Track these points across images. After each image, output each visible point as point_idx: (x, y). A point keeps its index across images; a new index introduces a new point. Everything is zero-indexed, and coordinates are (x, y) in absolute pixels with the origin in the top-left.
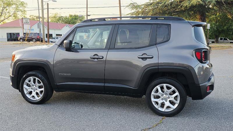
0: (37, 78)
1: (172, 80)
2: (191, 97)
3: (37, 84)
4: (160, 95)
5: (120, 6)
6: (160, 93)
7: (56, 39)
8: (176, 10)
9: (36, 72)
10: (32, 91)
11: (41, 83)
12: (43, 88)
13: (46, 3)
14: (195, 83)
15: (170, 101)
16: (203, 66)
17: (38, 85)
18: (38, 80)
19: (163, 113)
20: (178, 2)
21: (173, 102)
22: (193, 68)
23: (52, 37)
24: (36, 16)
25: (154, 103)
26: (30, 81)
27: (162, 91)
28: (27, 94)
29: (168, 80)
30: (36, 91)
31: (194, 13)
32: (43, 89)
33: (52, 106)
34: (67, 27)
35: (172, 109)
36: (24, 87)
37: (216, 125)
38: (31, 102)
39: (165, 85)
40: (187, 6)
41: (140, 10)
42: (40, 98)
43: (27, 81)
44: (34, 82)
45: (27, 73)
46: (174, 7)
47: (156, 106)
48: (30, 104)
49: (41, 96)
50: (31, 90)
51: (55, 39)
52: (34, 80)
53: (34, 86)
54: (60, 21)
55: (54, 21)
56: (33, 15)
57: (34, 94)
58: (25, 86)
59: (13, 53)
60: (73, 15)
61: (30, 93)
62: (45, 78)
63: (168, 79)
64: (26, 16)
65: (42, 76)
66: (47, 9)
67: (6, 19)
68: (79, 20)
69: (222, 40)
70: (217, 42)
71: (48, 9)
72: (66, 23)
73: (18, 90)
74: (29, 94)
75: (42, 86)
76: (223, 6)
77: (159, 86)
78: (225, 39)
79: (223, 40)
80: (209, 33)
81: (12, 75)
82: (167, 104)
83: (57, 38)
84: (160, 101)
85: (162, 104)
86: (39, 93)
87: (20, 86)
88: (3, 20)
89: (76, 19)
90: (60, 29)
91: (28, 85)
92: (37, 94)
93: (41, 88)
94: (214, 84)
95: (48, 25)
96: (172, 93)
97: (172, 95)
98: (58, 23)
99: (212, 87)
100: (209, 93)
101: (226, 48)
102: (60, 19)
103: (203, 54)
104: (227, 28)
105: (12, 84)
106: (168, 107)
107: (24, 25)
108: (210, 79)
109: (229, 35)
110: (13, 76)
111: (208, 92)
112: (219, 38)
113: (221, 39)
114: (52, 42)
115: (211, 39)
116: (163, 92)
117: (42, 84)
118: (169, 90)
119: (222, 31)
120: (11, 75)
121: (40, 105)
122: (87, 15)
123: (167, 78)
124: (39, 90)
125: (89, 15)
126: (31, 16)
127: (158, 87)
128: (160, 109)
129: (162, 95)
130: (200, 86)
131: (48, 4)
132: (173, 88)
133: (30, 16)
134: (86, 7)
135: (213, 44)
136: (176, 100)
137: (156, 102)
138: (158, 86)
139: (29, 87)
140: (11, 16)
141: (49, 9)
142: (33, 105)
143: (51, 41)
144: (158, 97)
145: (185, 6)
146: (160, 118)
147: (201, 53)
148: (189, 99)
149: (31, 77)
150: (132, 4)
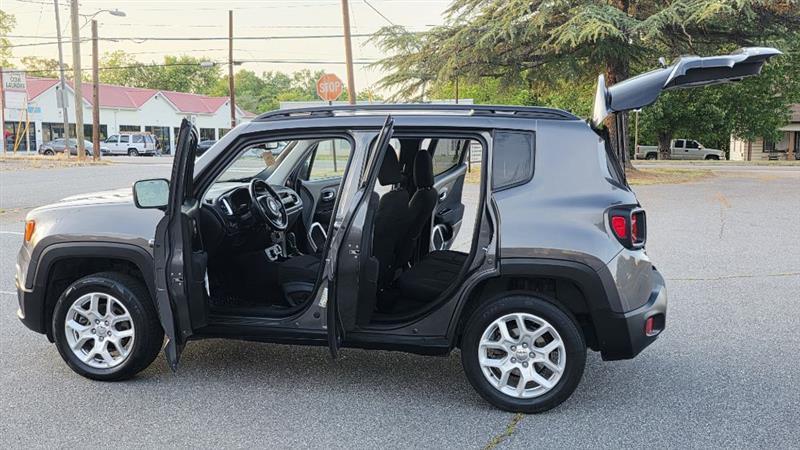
0: (110, 298)
1: (544, 300)
2: (598, 351)
3: (111, 314)
4: (505, 347)
5: (348, 36)
6: (506, 341)
7: (119, 143)
8: (532, 51)
9: (107, 277)
10: (92, 340)
11: (124, 312)
12: (130, 328)
13: (89, 18)
14: (610, 309)
15: (536, 365)
16: (632, 258)
17: (113, 318)
18: (116, 304)
19: (515, 402)
20: (539, 27)
21: (545, 367)
22: (605, 265)
23: (106, 135)
25: (487, 373)
26: (86, 307)
27: (512, 334)
28: (76, 348)
29: (529, 302)
30: (107, 338)
31: (593, 61)
32: (130, 332)
33: (161, 387)
34: (160, 100)
35: (543, 392)
36: (68, 327)
37: (673, 435)
38: (88, 373)
39: (520, 317)
40: (569, 41)
41: (416, 51)
42: (120, 360)
43: (76, 307)
44: (102, 311)
45: (79, 282)
46: (527, 44)
47: (493, 381)
48: (88, 382)
49: (124, 354)
50: (91, 336)
51: (116, 141)
52: (102, 302)
53: (102, 323)
54: (133, 79)
55: (113, 80)
56: (34, 58)
57: (100, 347)
58: (70, 323)
59: (30, 216)
60: (179, 59)
61: (89, 345)
62: (137, 296)
63: (528, 298)
64: (10, 61)
65: (127, 290)
66: (91, 42)
68: (201, 76)
69: (682, 146)
70: (666, 154)
71: (95, 41)
72: (154, 85)
73: (45, 336)
74: (83, 347)
75: (129, 322)
76: (683, 40)
77: (502, 320)
78: (689, 145)
79: (684, 148)
80: (639, 126)
81: (27, 288)
82: (528, 374)
83: (124, 139)
84: (506, 366)
85: (511, 374)
86: (117, 346)
87: (54, 322)
89: (188, 72)
90: (133, 109)
91: (82, 320)
92: (111, 347)
93: (124, 329)
94: (664, 309)
95: (96, 97)
96: (542, 340)
97: (542, 345)
98: (127, 85)
99: (659, 321)
100: (653, 338)
101: (697, 179)
102: (133, 74)
103: (633, 222)
104: (698, 110)
105: (22, 317)
106: (531, 384)
107: (6, 93)
108: (653, 297)
109: (705, 131)
110: (30, 291)
111: (648, 335)
112: (672, 143)
113: (679, 144)
114: (106, 154)
115: (645, 145)
116: (516, 338)
117: (127, 315)
118: (533, 330)
119: (680, 118)
120: (23, 288)
121: (120, 385)
122: (231, 62)
123: (526, 295)
124: (116, 337)
125: (239, 63)
126: (28, 61)
127: (501, 323)
128: (507, 390)
129: (514, 347)
130: (625, 319)
131: (94, 23)
132: (546, 326)
133: (24, 61)
134: (228, 36)
135: (654, 161)
136: (555, 362)
137: (493, 368)
138: (499, 319)
139: (84, 324)
141: (99, 42)
142: (96, 384)
143: (104, 151)
144: (500, 354)
145: (564, 41)
146: (507, 417)
147: (627, 219)
148: (594, 356)
149: (92, 295)
150: (388, 30)
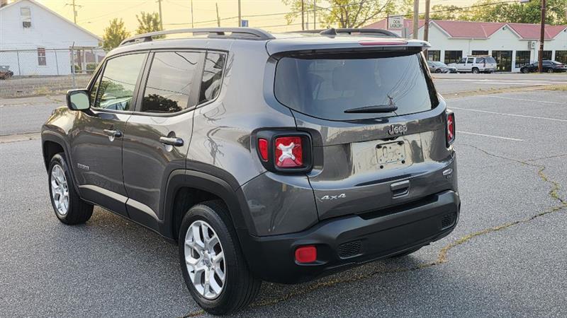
4: (197, 250)
6: (196, 244)
7: (466, 64)
10: (60, 195)
14: (248, 230)
22: (240, 186)
24: (446, 7)
28: (55, 199)
32: (67, 193)
34: (507, 30)
39: (202, 225)
47: (192, 277)
49: (67, 207)
50: (59, 192)
51: (464, 63)
57: (61, 201)
67: (369, 18)
83: (470, 61)
84: (198, 266)
88: (363, 23)
90: (485, 39)
102: (498, 12)
114: (452, 71)
117: (66, 182)
118: (210, 239)
126: (437, 8)
127: (194, 227)
128: (200, 287)
129: (204, 251)
132: (215, 236)
138: (193, 224)
140: (380, 11)
143: (453, 68)
